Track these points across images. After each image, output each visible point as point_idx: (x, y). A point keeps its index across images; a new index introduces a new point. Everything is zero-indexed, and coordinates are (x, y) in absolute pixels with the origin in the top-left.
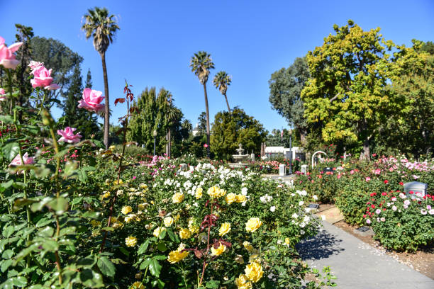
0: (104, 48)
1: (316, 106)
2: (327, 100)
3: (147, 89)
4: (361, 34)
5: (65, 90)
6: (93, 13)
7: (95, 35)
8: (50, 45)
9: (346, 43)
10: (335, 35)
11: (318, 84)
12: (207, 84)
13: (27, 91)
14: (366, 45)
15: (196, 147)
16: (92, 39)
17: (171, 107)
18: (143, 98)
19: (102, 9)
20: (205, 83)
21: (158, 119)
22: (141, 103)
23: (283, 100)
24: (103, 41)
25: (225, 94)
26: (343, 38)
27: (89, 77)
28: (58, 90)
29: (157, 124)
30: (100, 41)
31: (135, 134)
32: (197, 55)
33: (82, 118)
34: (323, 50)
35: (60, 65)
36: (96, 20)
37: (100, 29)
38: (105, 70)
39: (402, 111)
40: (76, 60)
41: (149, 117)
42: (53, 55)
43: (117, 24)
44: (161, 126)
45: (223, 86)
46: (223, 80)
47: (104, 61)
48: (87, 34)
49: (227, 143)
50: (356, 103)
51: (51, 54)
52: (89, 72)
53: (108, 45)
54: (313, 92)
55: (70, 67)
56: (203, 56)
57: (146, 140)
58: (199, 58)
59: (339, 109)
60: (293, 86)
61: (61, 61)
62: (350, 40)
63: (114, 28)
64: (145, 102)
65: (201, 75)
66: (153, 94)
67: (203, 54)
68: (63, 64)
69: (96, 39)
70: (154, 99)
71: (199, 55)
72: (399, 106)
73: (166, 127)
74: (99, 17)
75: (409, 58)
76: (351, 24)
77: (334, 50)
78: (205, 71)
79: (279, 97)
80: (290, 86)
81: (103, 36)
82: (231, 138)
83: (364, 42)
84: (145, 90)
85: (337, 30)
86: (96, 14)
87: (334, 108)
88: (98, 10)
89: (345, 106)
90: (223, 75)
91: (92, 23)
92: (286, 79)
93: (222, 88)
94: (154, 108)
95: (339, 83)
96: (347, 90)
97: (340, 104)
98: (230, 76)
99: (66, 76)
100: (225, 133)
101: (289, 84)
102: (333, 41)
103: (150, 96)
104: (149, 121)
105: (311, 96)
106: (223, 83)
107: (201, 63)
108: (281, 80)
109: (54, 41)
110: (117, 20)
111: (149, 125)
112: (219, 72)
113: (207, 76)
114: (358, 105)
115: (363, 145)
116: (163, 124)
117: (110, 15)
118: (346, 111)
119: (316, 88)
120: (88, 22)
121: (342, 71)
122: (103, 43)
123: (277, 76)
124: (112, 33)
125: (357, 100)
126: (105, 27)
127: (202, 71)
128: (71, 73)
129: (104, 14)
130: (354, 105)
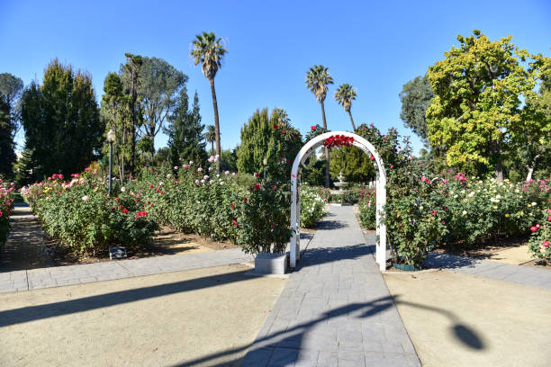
0: (212, 74)
1: (438, 127)
2: (452, 120)
3: (258, 111)
4: (485, 47)
5: (170, 114)
6: (200, 39)
7: (203, 60)
8: (153, 65)
9: (469, 57)
10: (458, 47)
11: (442, 103)
12: (325, 102)
13: (139, 122)
14: (491, 58)
15: (316, 174)
16: (201, 65)
17: (288, 128)
18: (255, 121)
19: (209, 33)
20: (322, 101)
21: (271, 143)
22: (252, 127)
23: (416, 116)
24: (211, 67)
25: (349, 111)
26: (466, 50)
27: (196, 100)
28: (163, 114)
29: (270, 149)
30: (208, 67)
31: (246, 161)
32: (312, 70)
33: (191, 146)
34: (445, 65)
35: (165, 86)
36: (204, 46)
37: (208, 54)
38: (214, 97)
39: (542, 130)
40: (181, 79)
41: (262, 142)
42: (158, 76)
43: (225, 48)
44: (274, 151)
45: (347, 101)
46: (346, 95)
47: (213, 88)
48: (195, 60)
49: (350, 169)
50: (481, 123)
51: (155, 75)
52: (196, 94)
53: (216, 70)
54: (437, 112)
55: (175, 88)
56: (319, 71)
57: (259, 168)
58: (315, 74)
59: (463, 131)
60: (429, 99)
61: (165, 82)
62: (475, 53)
63: (222, 52)
64: (256, 125)
65: (318, 92)
66: (265, 116)
67: (319, 68)
68: (168, 85)
69: (205, 66)
70: (266, 122)
71: (315, 70)
72: (538, 124)
73: (280, 152)
74: (207, 42)
75: (546, 69)
76: (477, 33)
77: (456, 66)
78: (322, 87)
79: (412, 112)
80: (426, 99)
81: (212, 62)
82: (355, 163)
83: (489, 55)
84: (255, 111)
85: (462, 41)
86: (204, 39)
87: (458, 129)
88: (206, 35)
89: (469, 126)
90: (348, 88)
91: (200, 49)
92: (419, 92)
93: (346, 104)
94: (267, 132)
95: (465, 100)
96: (472, 109)
97: (465, 125)
98: (355, 89)
99: (172, 98)
100: (347, 157)
101: (424, 97)
102: (455, 54)
103: (262, 119)
104: (262, 146)
105: (436, 116)
106: (347, 98)
107: (318, 78)
108: (414, 92)
109: (158, 60)
110: (224, 44)
111: (262, 151)
112: (342, 85)
113: (324, 93)
114: (482, 126)
115: (494, 170)
116: (276, 149)
117: (217, 38)
118: (470, 133)
119: (440, 106)
120: (197, 48)
121: (465, 88)
122: (211, 70)
123: (409, 88)
124: (220, 56)
125: (483, 120)
126: (213, 51)
127: (318, 87)
128: (176, 95)
129: (211, 39)
130: (478, 126)
